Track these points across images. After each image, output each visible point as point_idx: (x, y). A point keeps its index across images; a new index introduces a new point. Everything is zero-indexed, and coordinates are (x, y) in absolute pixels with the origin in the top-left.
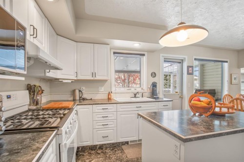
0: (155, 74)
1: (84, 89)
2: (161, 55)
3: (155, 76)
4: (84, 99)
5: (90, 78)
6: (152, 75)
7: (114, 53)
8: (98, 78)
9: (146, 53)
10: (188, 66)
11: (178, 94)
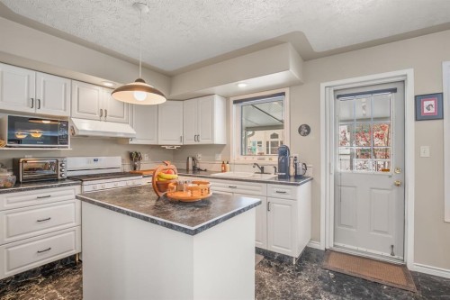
0: (308, 128)
1: (200, 157)
2: (323, 85)
3: (308, 133)
4: (199, 170)
5: (193, 143)
6: (300, 131)
7: (235, 102)
8: (202, 142)
9: (287, 90)
10: (416, 97)
11: (390, 176)
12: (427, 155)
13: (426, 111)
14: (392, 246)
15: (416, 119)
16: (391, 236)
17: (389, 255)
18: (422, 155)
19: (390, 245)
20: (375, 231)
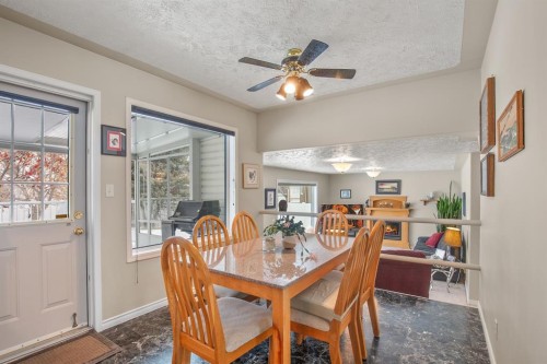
10: (102, 126)
11: (69, 224)
12: (112, 194)
13: (111, 145)
14: (75, 315)
15: (102, 153)
16: (71, 303)
17: (71, 328)
18: (108, 195)
19: (71, 315)
20: (50, 305)
